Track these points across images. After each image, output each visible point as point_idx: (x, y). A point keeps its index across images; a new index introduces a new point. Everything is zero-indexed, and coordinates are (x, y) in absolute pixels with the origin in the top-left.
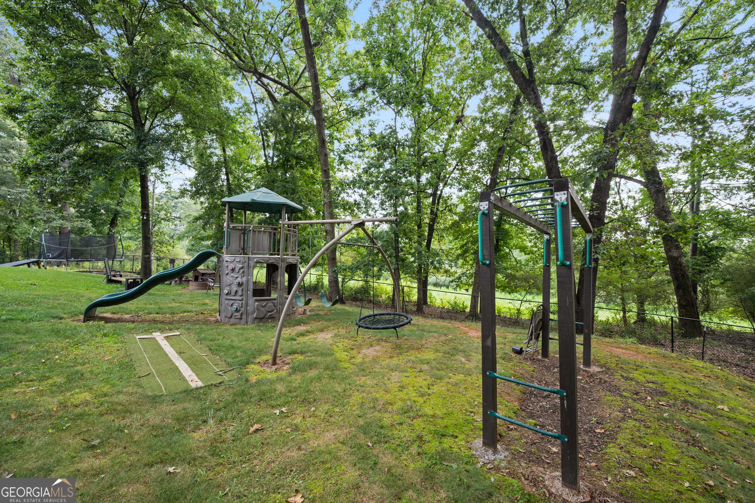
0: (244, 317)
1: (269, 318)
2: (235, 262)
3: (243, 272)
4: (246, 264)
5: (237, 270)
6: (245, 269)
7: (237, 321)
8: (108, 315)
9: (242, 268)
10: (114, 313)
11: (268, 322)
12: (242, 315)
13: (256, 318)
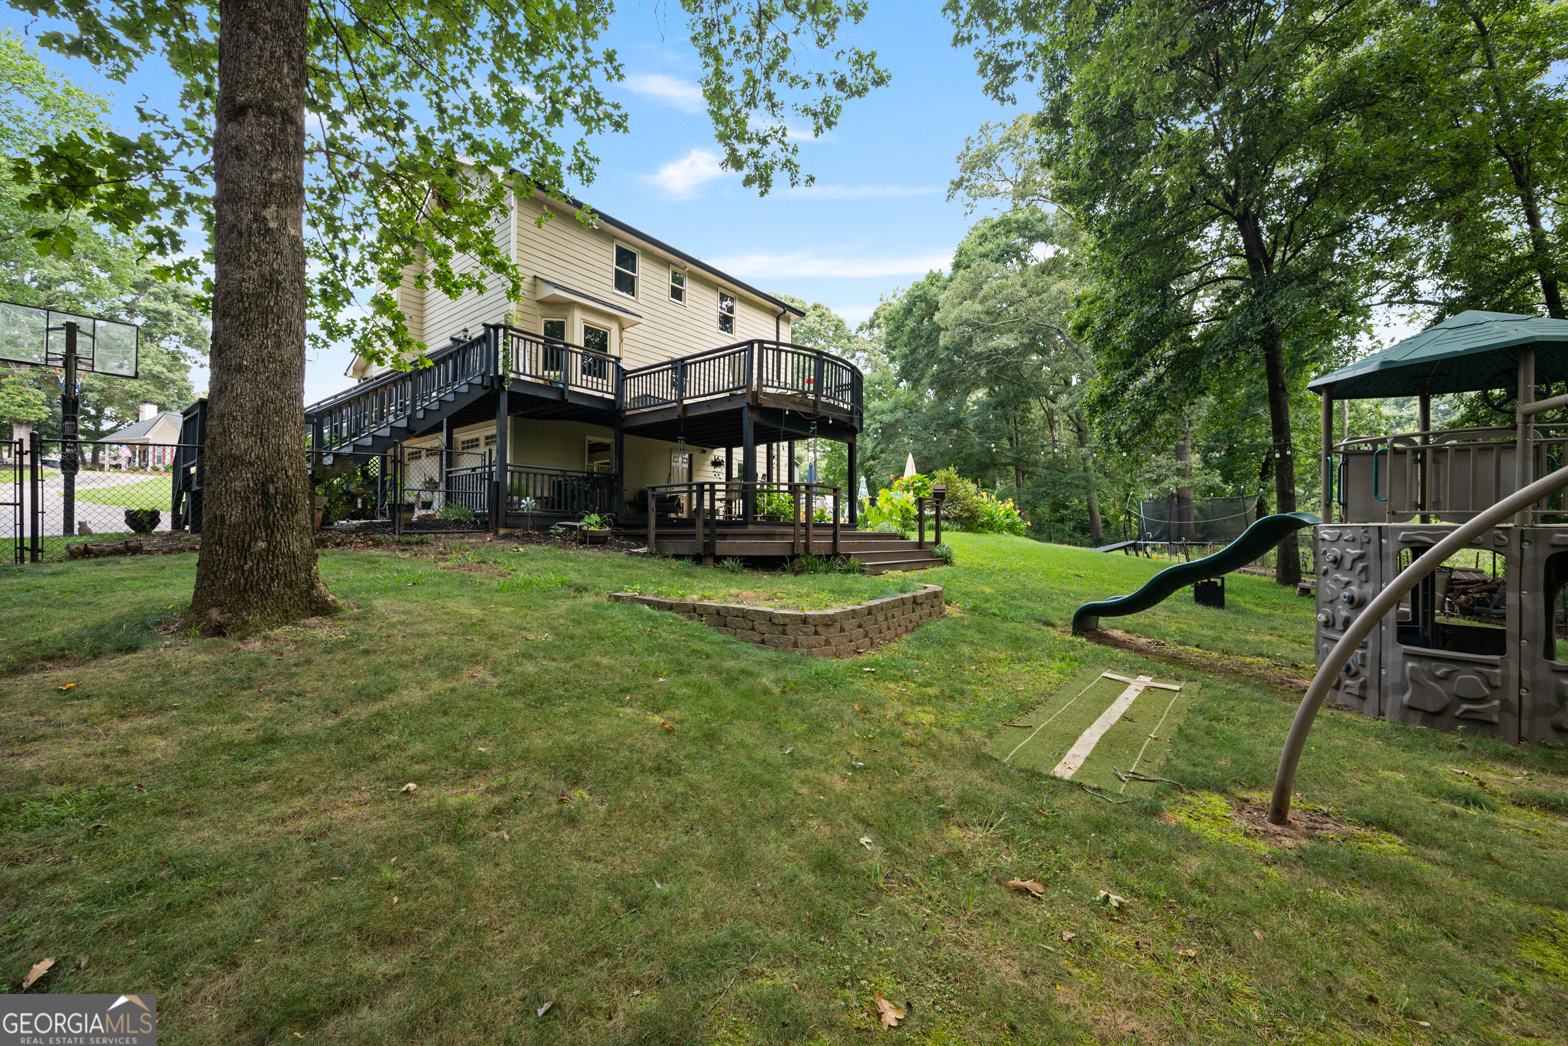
0: (1372, 695)
1: (1461, 719)
2: (1341, 542)
3: (1365, 569)
4: (1372, 549)
5: (1347, 563)
6: (1372, 563)
7: (1353, 702)
8: (1118, 633)
9: (1361, 557)
10: (1127, 632)
11: (1451, 729)
12: (1363, 686)
13: (1410, 708)
